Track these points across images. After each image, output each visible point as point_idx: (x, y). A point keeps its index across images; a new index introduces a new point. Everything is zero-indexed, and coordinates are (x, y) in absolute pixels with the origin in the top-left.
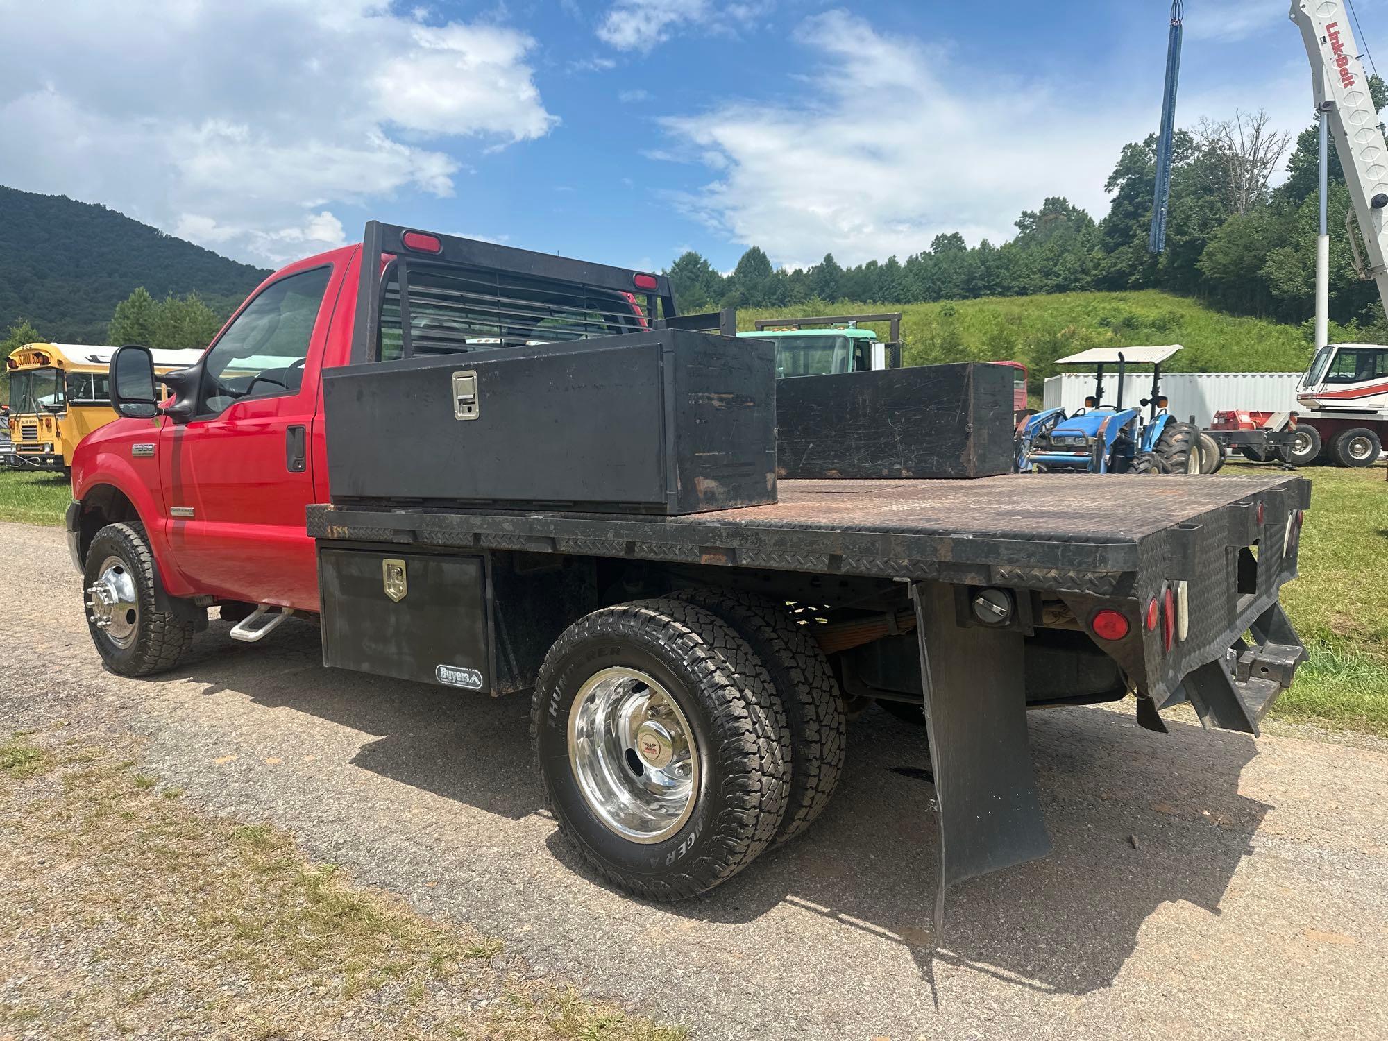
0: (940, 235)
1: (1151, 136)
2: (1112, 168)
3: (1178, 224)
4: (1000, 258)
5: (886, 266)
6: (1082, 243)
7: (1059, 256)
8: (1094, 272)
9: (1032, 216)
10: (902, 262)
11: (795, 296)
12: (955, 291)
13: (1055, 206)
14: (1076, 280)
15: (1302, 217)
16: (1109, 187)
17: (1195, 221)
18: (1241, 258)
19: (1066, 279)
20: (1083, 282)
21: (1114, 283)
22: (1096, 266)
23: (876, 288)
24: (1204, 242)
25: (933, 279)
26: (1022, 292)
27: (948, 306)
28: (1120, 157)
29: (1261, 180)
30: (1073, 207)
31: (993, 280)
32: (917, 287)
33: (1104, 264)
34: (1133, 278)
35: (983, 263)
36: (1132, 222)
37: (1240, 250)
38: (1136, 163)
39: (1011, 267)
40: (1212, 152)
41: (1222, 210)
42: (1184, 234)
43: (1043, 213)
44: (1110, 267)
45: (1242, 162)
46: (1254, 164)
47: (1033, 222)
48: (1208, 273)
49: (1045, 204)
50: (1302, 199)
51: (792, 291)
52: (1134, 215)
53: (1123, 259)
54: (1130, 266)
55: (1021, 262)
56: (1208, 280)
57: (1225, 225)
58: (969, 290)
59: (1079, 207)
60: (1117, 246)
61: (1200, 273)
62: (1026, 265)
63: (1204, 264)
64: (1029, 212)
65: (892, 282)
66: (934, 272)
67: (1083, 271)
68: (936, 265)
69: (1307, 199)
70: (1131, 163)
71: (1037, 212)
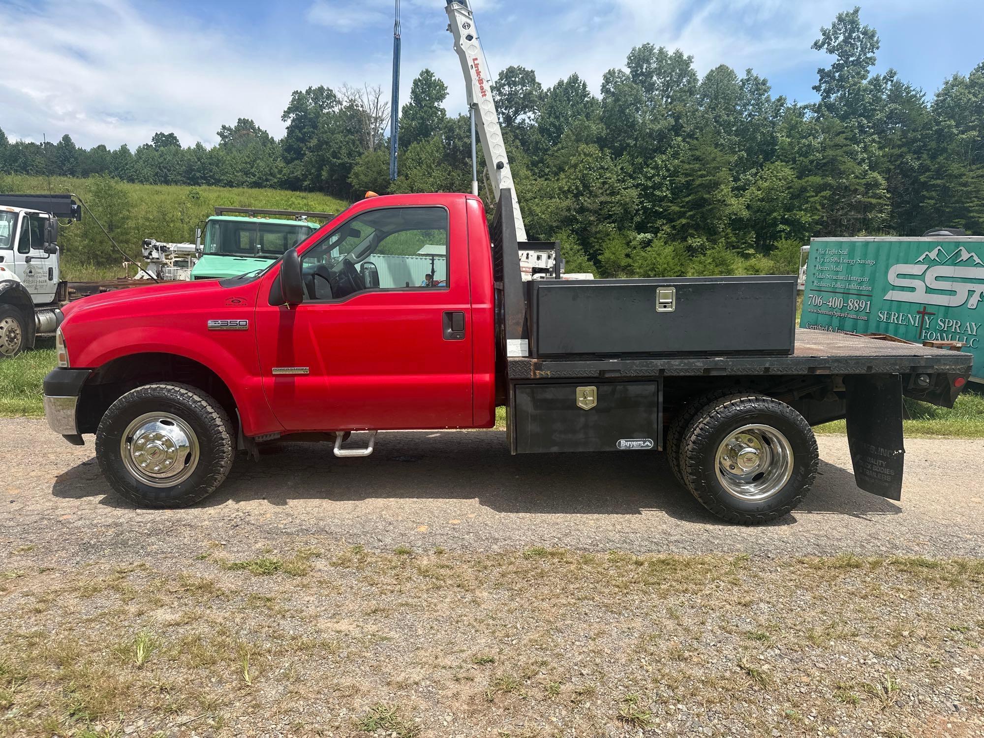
0: (159, 133)
1: (310, 88)
2: (286, 106)
3: (334, 151)
4: (211, 158)
5: (119, 151)
6: (269, 154)
7: (254, 161)
8: (279, 176)
9: (229, 129)
10: (133, 151)
11: (37, 166)
12: (179, 177)
13: (245, 125)
14: (267, 180)
15: (407, 158)
16: (285, 116)
17: (344, 151)
18: (376, 179)
19: (260, 178)
20: (272, 182)
21: (292, 185)
22: (280, 172)
23: (112, 168)
24: (351, 167)
25: (160, 167)
26: (230, 184)
27: (194, 191)
28: (291, 98)
29: (381, 131)
30: (259, 128)
31: (207, 173)
32: (147, 171)
33: (285, 171)
34: (306, 183)
35: (199, 160)
36: (301, 145)
37: (375, 174)
38: (302, 105)
39: (220, 165)
40: (350, 107)
41: (360, 146)
42: (339, 158)
43: (238, 128)
44: (289, 174)
45: (369, 117)
46: (376, 119)
47: (230, 134)
48: (357, 187)
49: (238, 122)
50: (407, 147)
51: (34, 161)
52: (302, 140)
53: (298, 169)
54: (303, 175)
55: (227, 162)
56: (356, 190)
57: (363, 156)
58: (188, 178)
59: (263, 128)
60: (293, 160)
61: (350, 185)
62: (231, 166)
63: (352, 179)
64: (227, 126)
65: (126, 164)
66: (160, 161)
67: (271, 174)
68: (161, 156)
69: (410, 148)
70: (298, 104)
71: (233, 127)
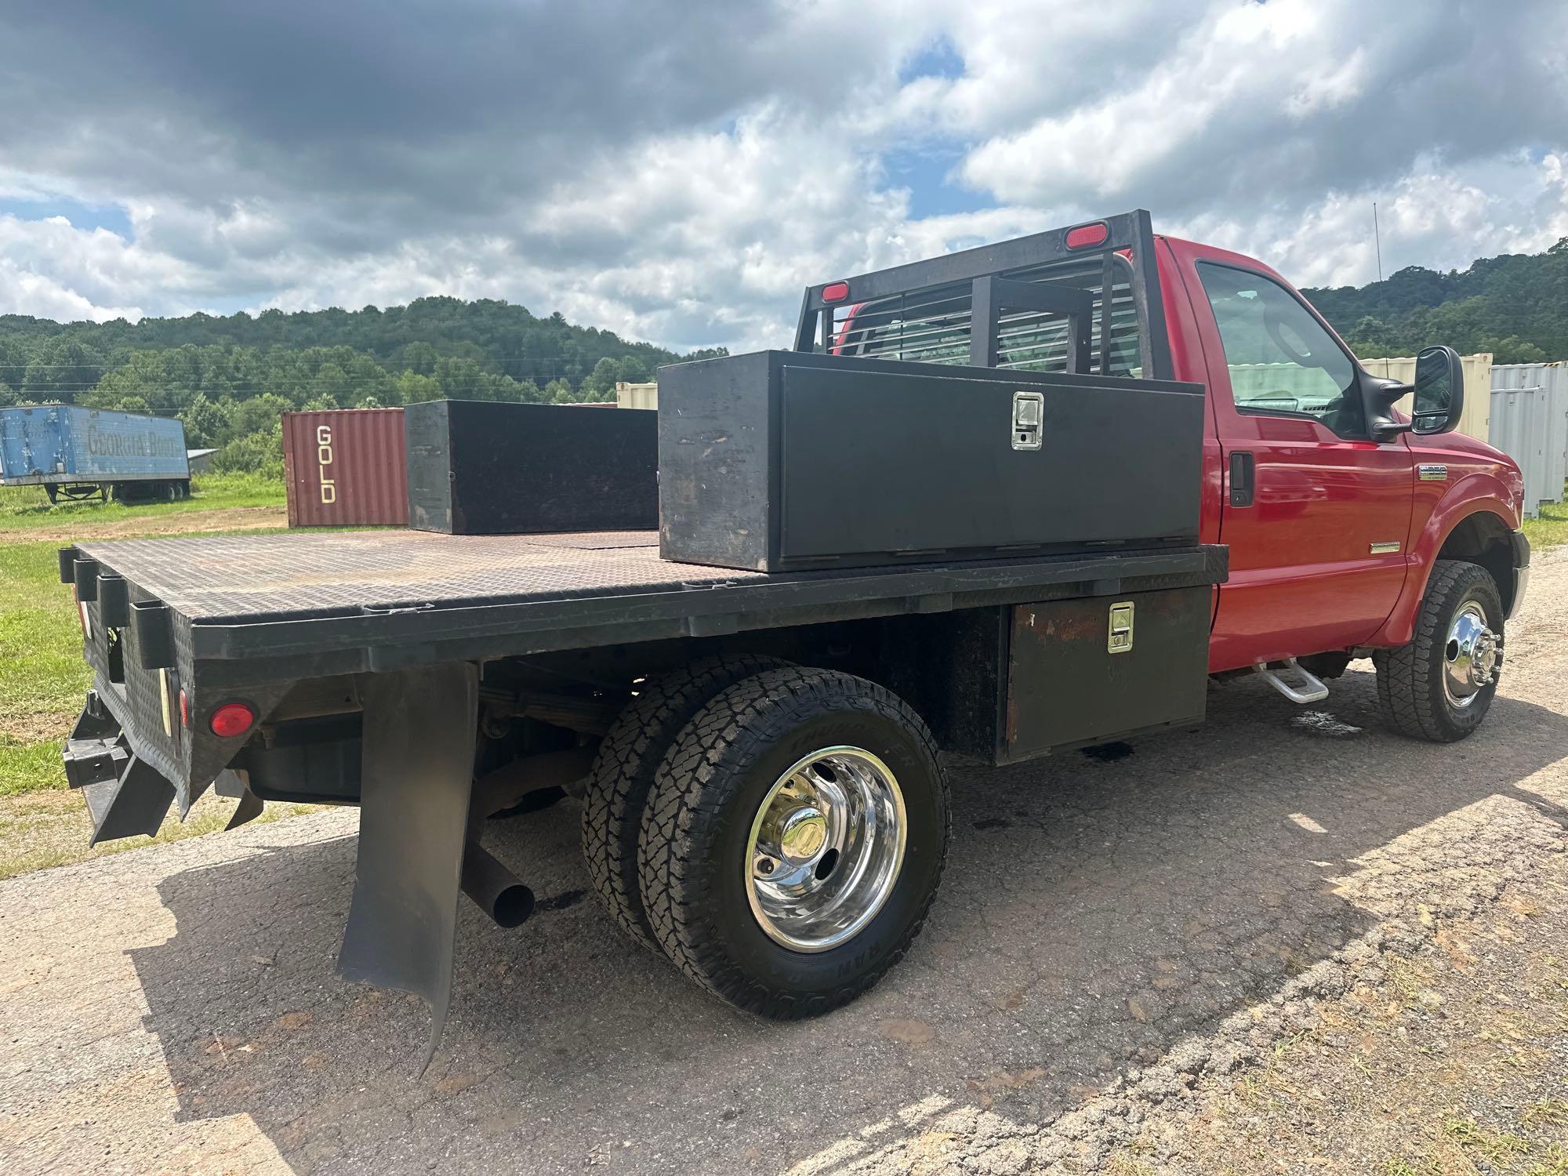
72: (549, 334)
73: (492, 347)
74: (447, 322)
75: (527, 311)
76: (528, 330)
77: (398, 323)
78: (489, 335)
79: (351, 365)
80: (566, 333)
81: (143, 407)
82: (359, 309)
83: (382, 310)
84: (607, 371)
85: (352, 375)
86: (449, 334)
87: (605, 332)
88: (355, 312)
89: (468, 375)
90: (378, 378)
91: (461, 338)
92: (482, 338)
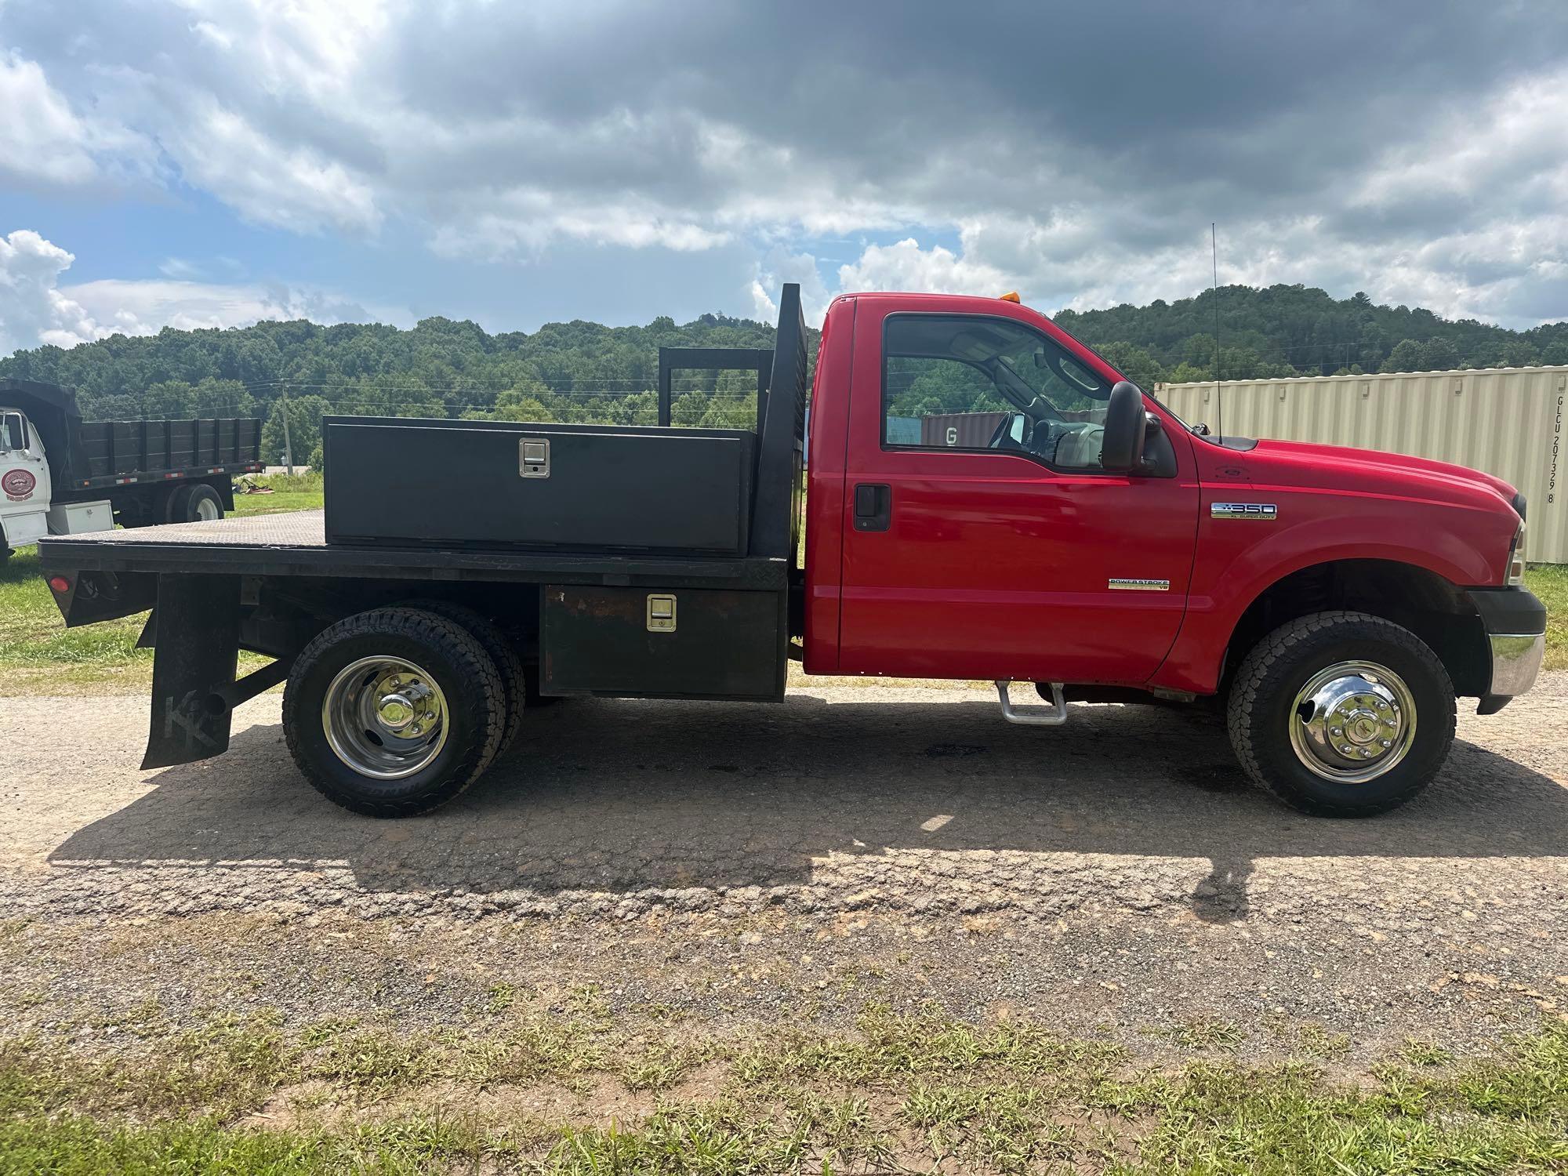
72: (1346, 316)
73: (1278, 336)
74: (1233, 312)
75: (1325, 294)
76: (1323, 314)
77: (1183, 315)
78: (1278, 322)
79: (1127, 361)
80: (1367, 315)
81: (939, 406)
82: (1148, 304)
83: (1169, 303)
84: (1407, 355)
85: (1127, 370)
86: (1234, 325)
87: (1418, 311)
88: (1144, 308)
89: (1246, 367)
90: (1152, 372)
91: (1245, 327)
92: (1269, 326)
